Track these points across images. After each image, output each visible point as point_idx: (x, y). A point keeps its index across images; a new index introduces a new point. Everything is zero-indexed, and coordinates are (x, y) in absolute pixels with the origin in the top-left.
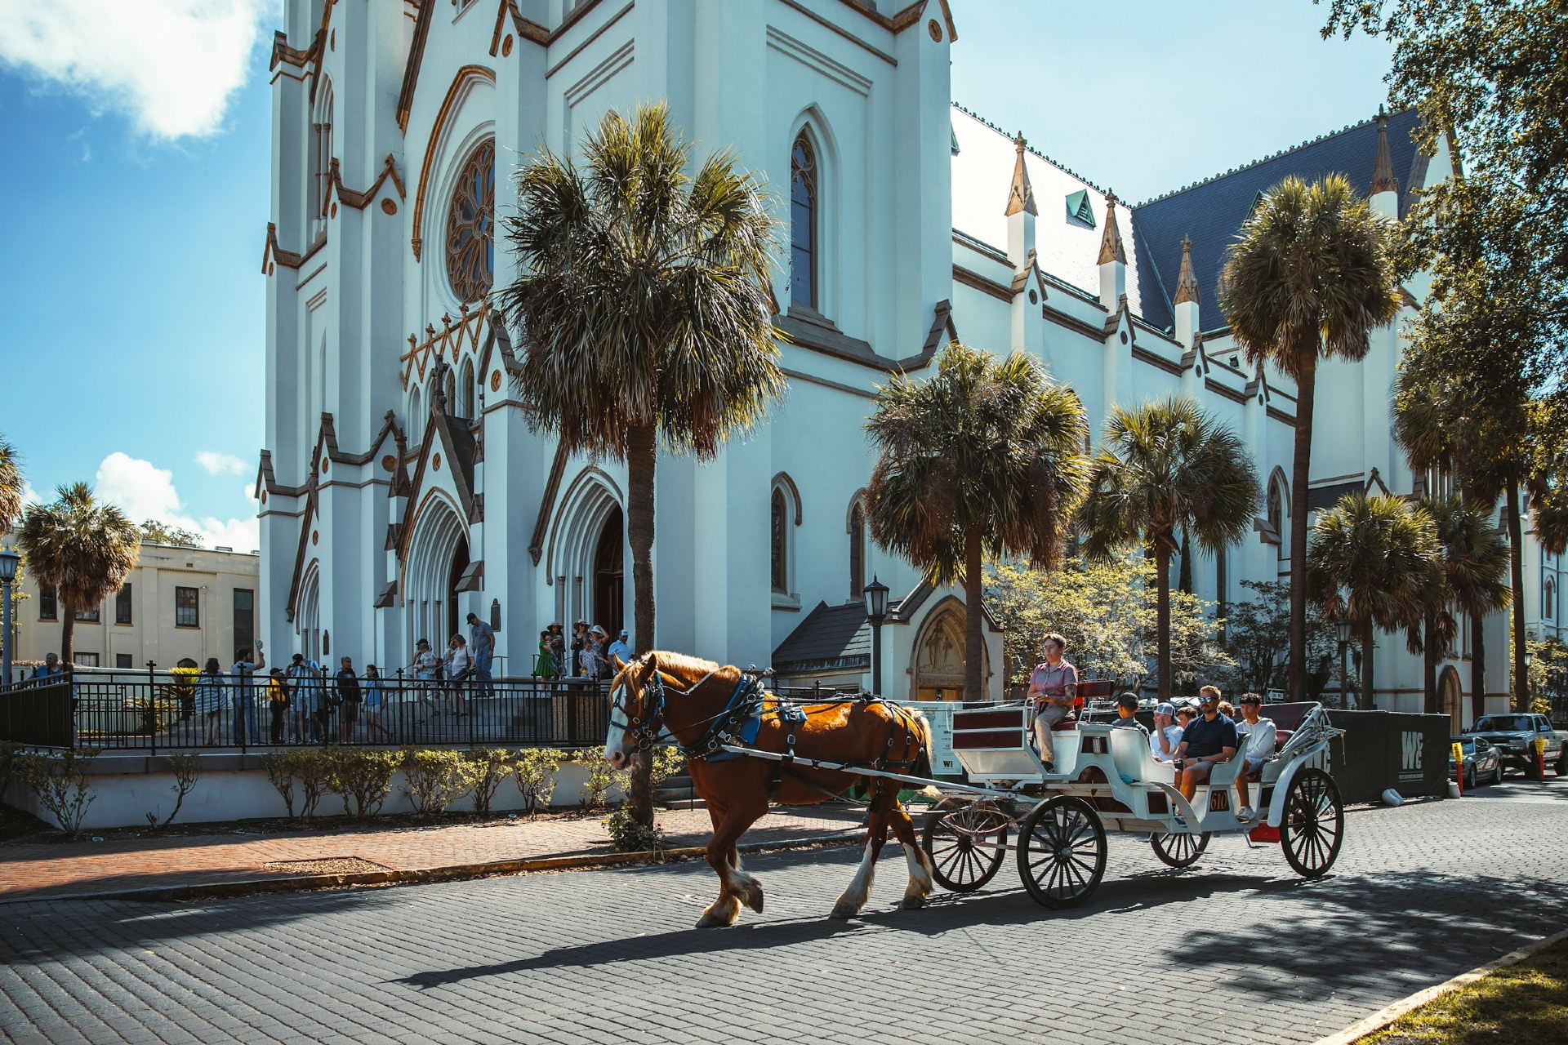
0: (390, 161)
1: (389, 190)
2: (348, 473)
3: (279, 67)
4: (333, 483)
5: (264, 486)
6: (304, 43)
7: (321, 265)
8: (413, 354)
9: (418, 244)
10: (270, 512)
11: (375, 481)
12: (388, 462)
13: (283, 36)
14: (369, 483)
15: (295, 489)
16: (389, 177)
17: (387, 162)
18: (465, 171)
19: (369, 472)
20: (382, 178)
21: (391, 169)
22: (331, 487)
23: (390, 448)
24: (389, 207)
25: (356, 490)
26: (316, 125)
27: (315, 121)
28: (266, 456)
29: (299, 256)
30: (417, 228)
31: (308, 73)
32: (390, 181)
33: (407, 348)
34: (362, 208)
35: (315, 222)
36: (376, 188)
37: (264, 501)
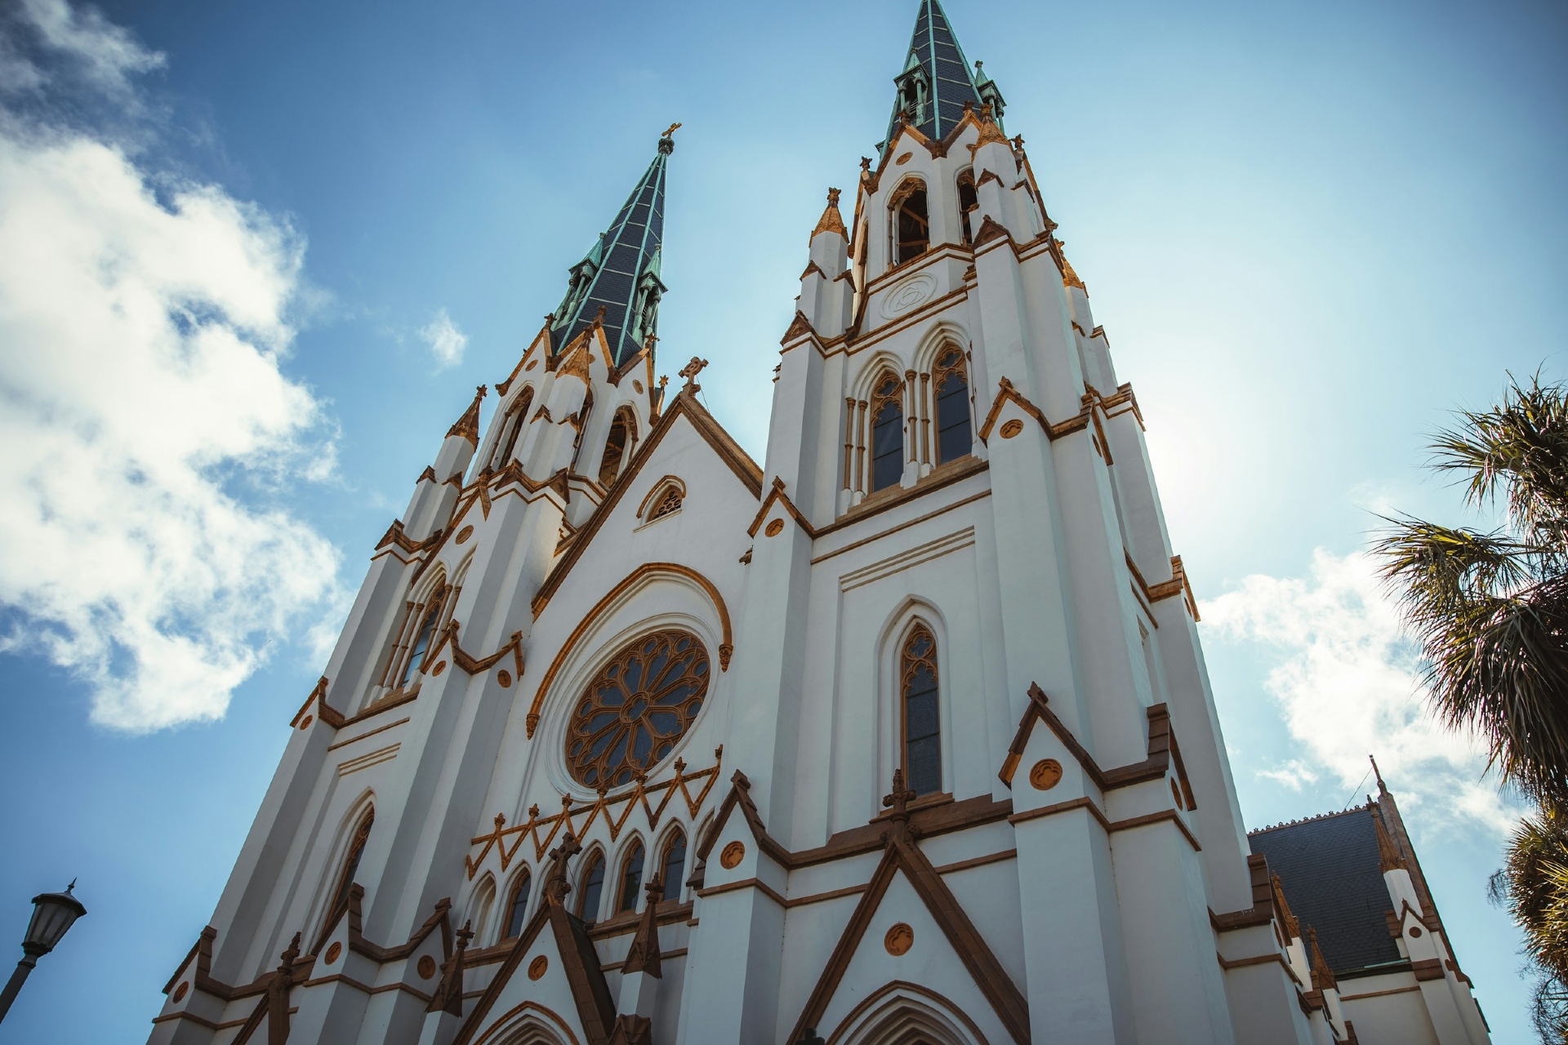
0: (517, 637)
1: (509, 663)
2: (364, 971)
3: (390, 546)
4: (341, 978)
5: (190, 975)
6: (421, 535)
7: (402, 718)
8: (497, 836)
9: (533, 721)
10: (184, 1016)
11: (402, 987)
12: (426, 967)
13: (402, 526)
14: (391, 988)
15: (230, 989)
16: (513, 651)
17: (514, 637)
18: (619, 656)
19: (397, 972)
20: (507, 650)
21: (515, 645)
22: (336, 984)
23: (433, 947)
24: (504, 678)
25: (363, 996)
26: (408, 603)
27: (409, 599)
28: (209, 935)
29: (343, 718)
30: (538, 702)
31: (418, 558)
32: (512, 654)
33: (489, 828)
34: (472, 672)
35: (377, 688)
36: (499, 656)
37: (177, 998)
